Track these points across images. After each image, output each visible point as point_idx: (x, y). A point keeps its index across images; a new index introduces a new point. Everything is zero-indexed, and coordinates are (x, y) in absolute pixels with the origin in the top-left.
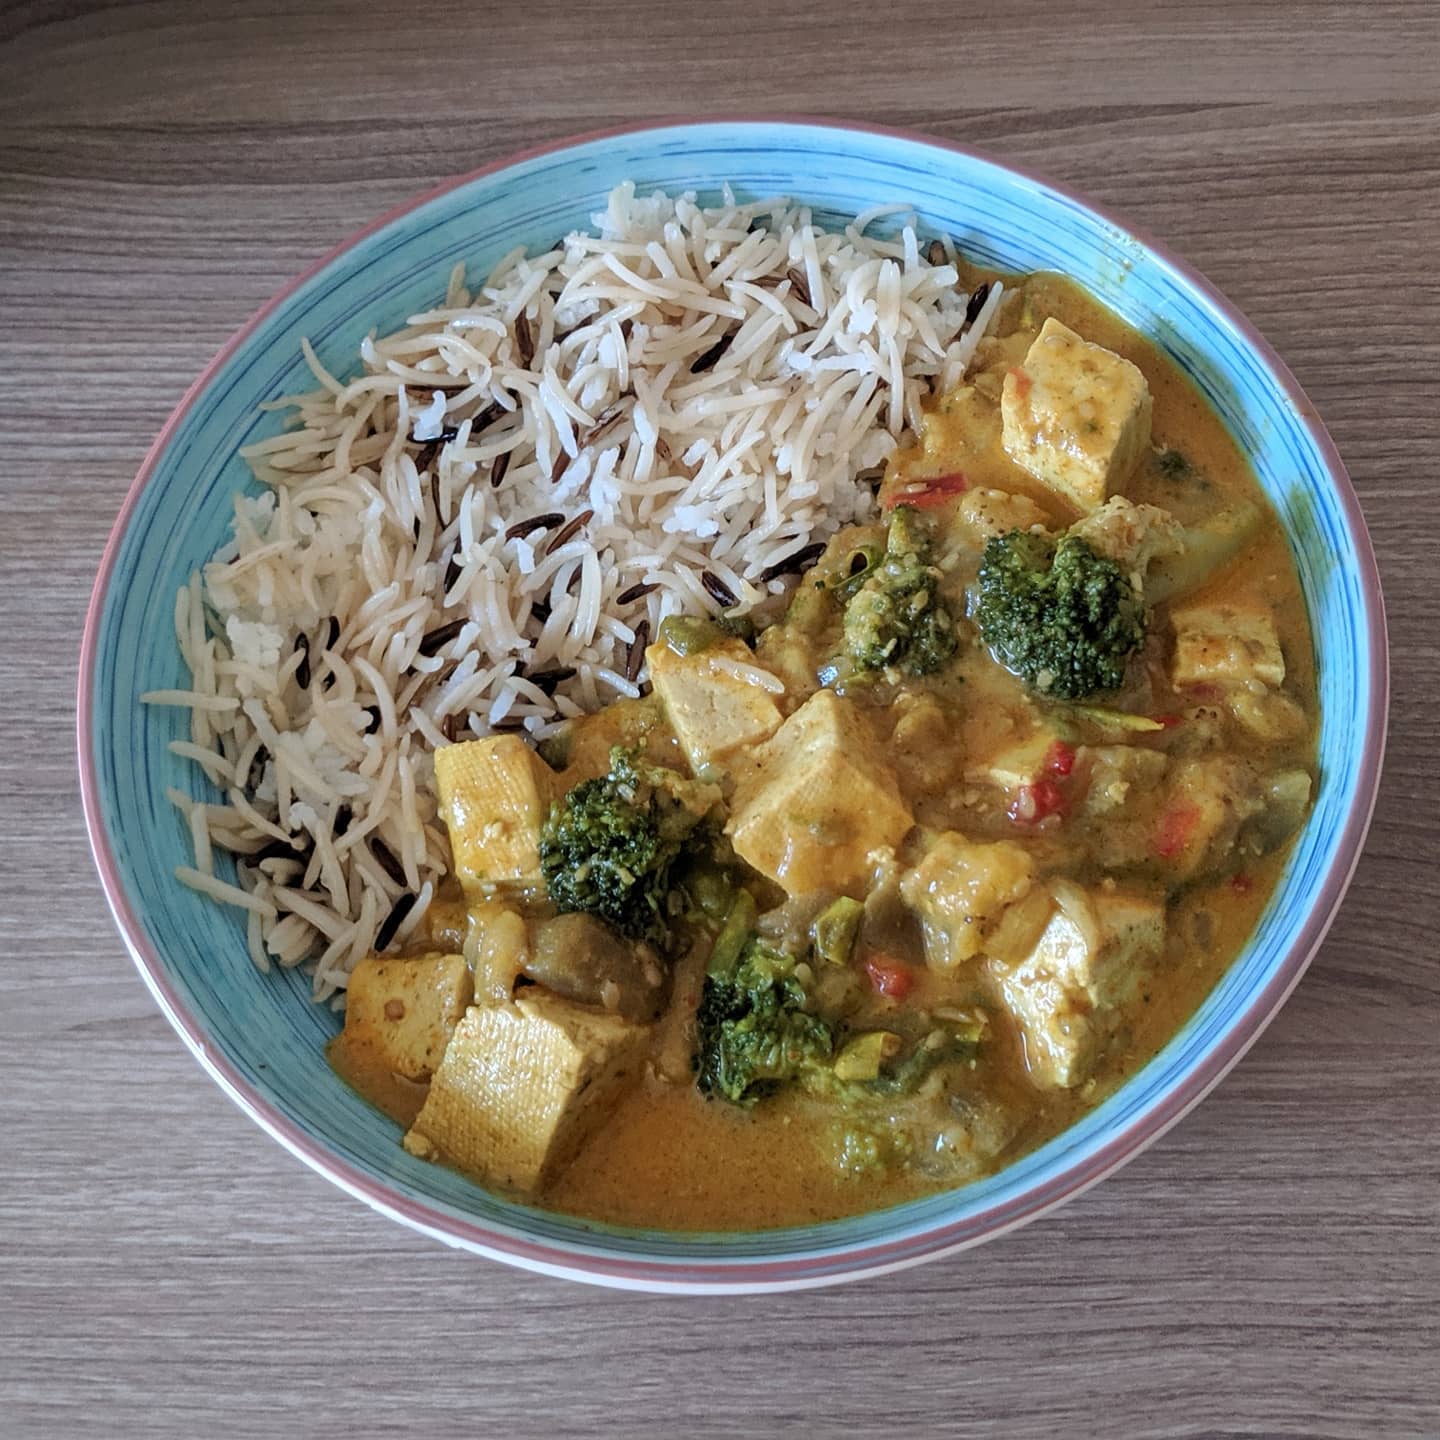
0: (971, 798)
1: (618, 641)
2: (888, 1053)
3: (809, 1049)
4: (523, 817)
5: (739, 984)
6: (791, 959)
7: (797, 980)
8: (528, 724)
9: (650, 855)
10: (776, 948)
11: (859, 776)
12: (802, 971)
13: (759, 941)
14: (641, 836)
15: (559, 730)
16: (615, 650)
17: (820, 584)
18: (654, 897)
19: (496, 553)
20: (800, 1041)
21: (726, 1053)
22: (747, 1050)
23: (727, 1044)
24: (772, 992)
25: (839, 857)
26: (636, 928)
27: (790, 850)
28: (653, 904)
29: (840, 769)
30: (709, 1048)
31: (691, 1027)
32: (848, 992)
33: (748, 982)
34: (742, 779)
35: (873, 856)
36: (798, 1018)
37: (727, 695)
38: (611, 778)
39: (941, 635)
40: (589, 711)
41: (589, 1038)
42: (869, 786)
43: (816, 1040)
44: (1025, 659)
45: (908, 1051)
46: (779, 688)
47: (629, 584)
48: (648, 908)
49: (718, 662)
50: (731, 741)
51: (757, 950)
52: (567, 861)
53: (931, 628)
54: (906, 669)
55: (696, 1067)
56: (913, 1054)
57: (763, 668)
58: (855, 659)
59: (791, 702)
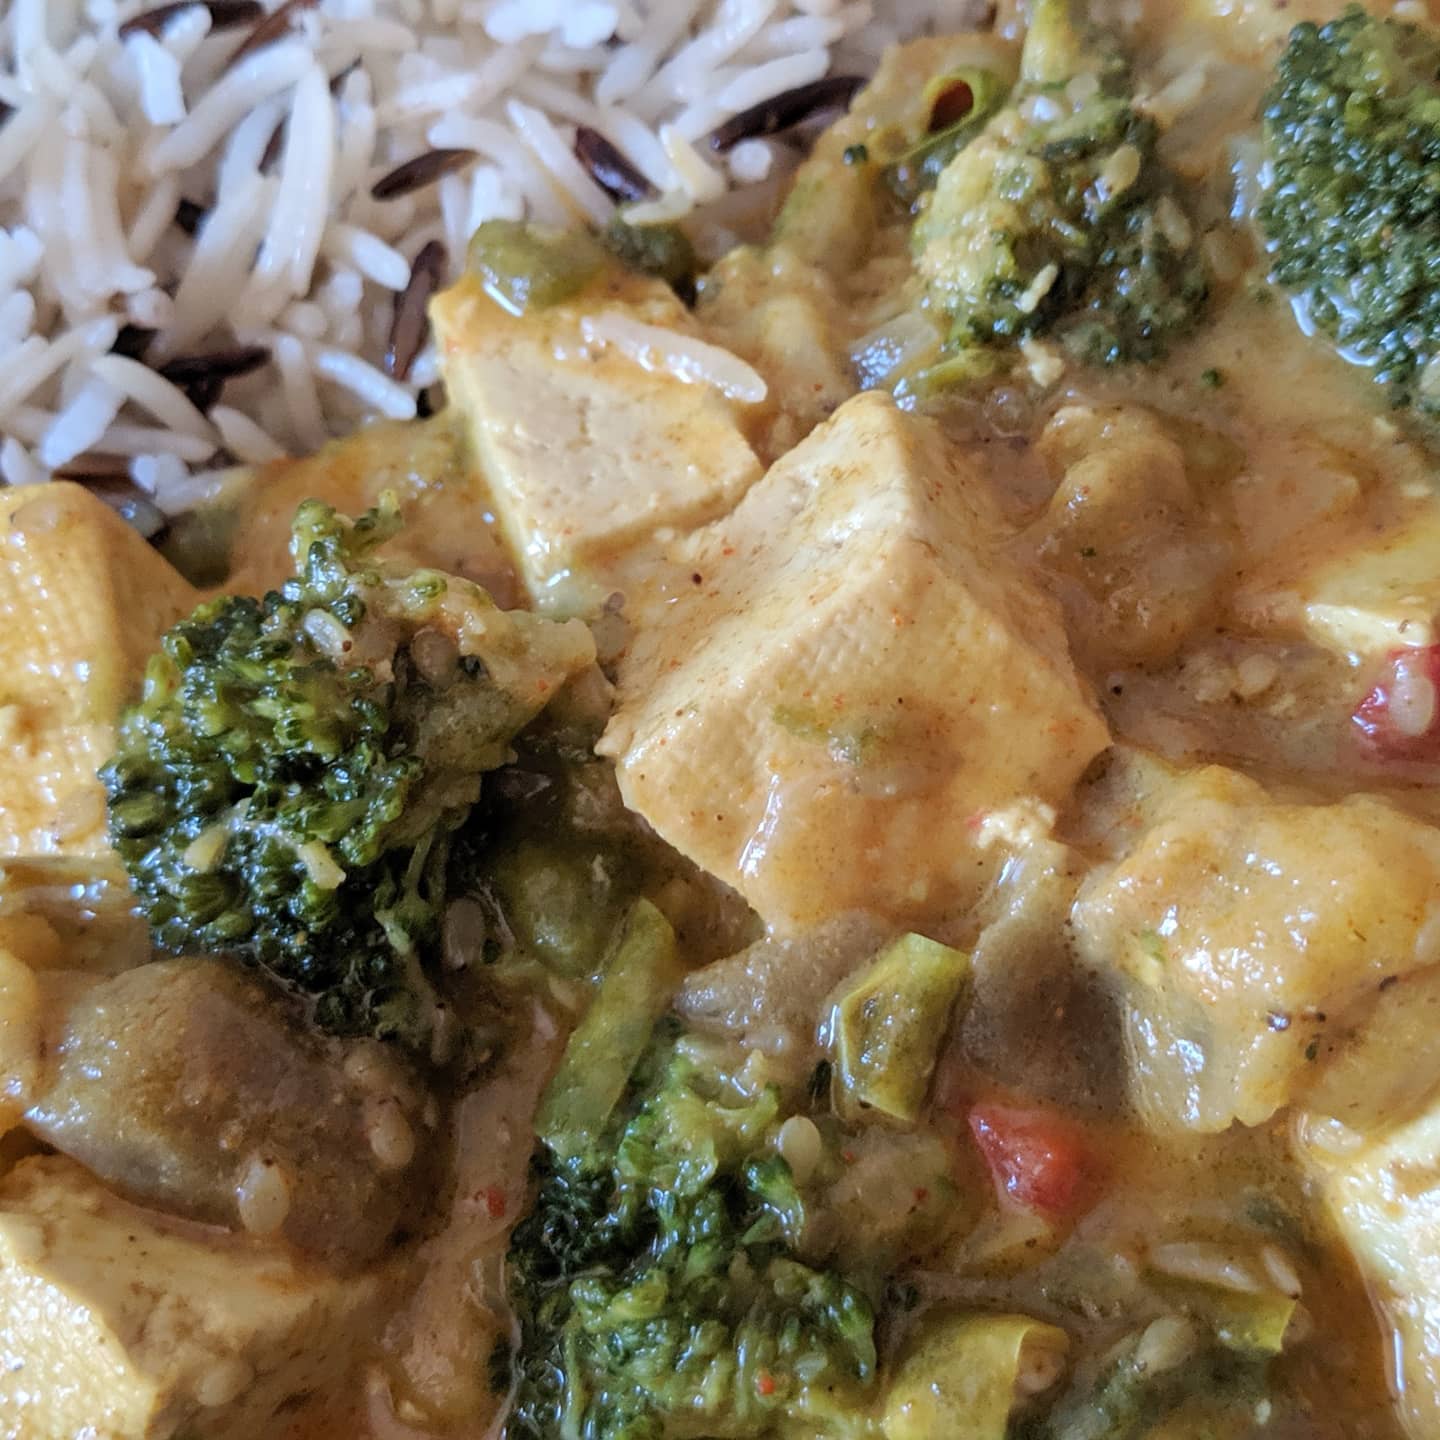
0: (1254, 676)
1: (371, 287)
2: (1036, 1383)
3: (814, 1364)
4: (74, 693)
5: (626, 1169)
6: (769, 1104)
7: (784, 1164)
8: (144, 471)
9: (385, 810)
10: (731, 1068)
11: (968, 608)
12: (797, 1136)
13: (682, 1046)
14: (364, 755)
15: (217, 488)
16: (365, 309)
17: (858, 153)
18: (404, 923)
19: (92, 74)
20: (787, 1343)
21: (581, 1361)
22: (640, 1367)
23: (585, 1341)
24: (714, 1197)
25: (904, 827)
26: (349, 1003)
27: (774, 804)
28: (399, 940)
29: (919, 588)
30: (538, 1342)
31: (490, 1275)
32: (921, 1195)
33: (647, 1166)
34: (651, 612)
35: (996, 825)
36: (783, 1275)
37: (623, 407)
38: (292, 592)
39: (1170, 264)
40: (298, 449)
41: (184, 1330)
42: (996, 637)
43: (832, 1340)
44: (1389, 325)
45: (1088, 1373)
46: (753, 390)
47: (402, 153)
48: (386, 950)
49: (599, 326)
50: (626, 516)
51: (676, 1072)
52: (174, 816)
53: (1145, 239)
54: (1077, 343)
55: (501, 1382)
56: (1102, 1383)
57: (711, 340)
58: (947, 319)
59: (782, 427)
